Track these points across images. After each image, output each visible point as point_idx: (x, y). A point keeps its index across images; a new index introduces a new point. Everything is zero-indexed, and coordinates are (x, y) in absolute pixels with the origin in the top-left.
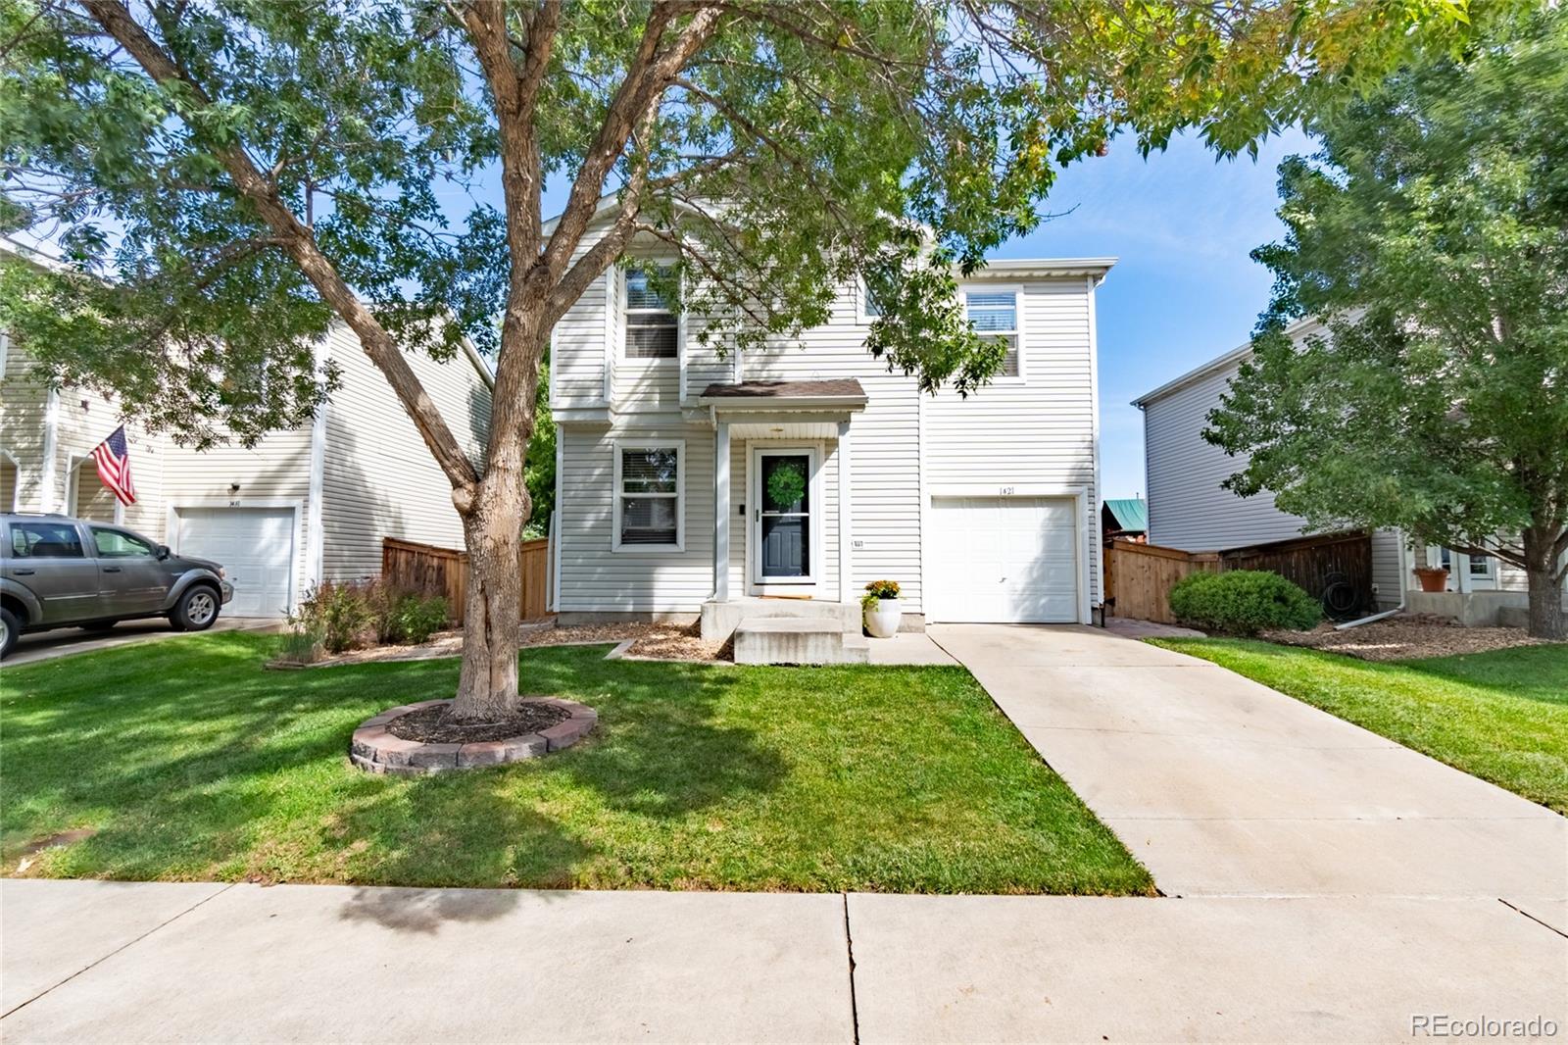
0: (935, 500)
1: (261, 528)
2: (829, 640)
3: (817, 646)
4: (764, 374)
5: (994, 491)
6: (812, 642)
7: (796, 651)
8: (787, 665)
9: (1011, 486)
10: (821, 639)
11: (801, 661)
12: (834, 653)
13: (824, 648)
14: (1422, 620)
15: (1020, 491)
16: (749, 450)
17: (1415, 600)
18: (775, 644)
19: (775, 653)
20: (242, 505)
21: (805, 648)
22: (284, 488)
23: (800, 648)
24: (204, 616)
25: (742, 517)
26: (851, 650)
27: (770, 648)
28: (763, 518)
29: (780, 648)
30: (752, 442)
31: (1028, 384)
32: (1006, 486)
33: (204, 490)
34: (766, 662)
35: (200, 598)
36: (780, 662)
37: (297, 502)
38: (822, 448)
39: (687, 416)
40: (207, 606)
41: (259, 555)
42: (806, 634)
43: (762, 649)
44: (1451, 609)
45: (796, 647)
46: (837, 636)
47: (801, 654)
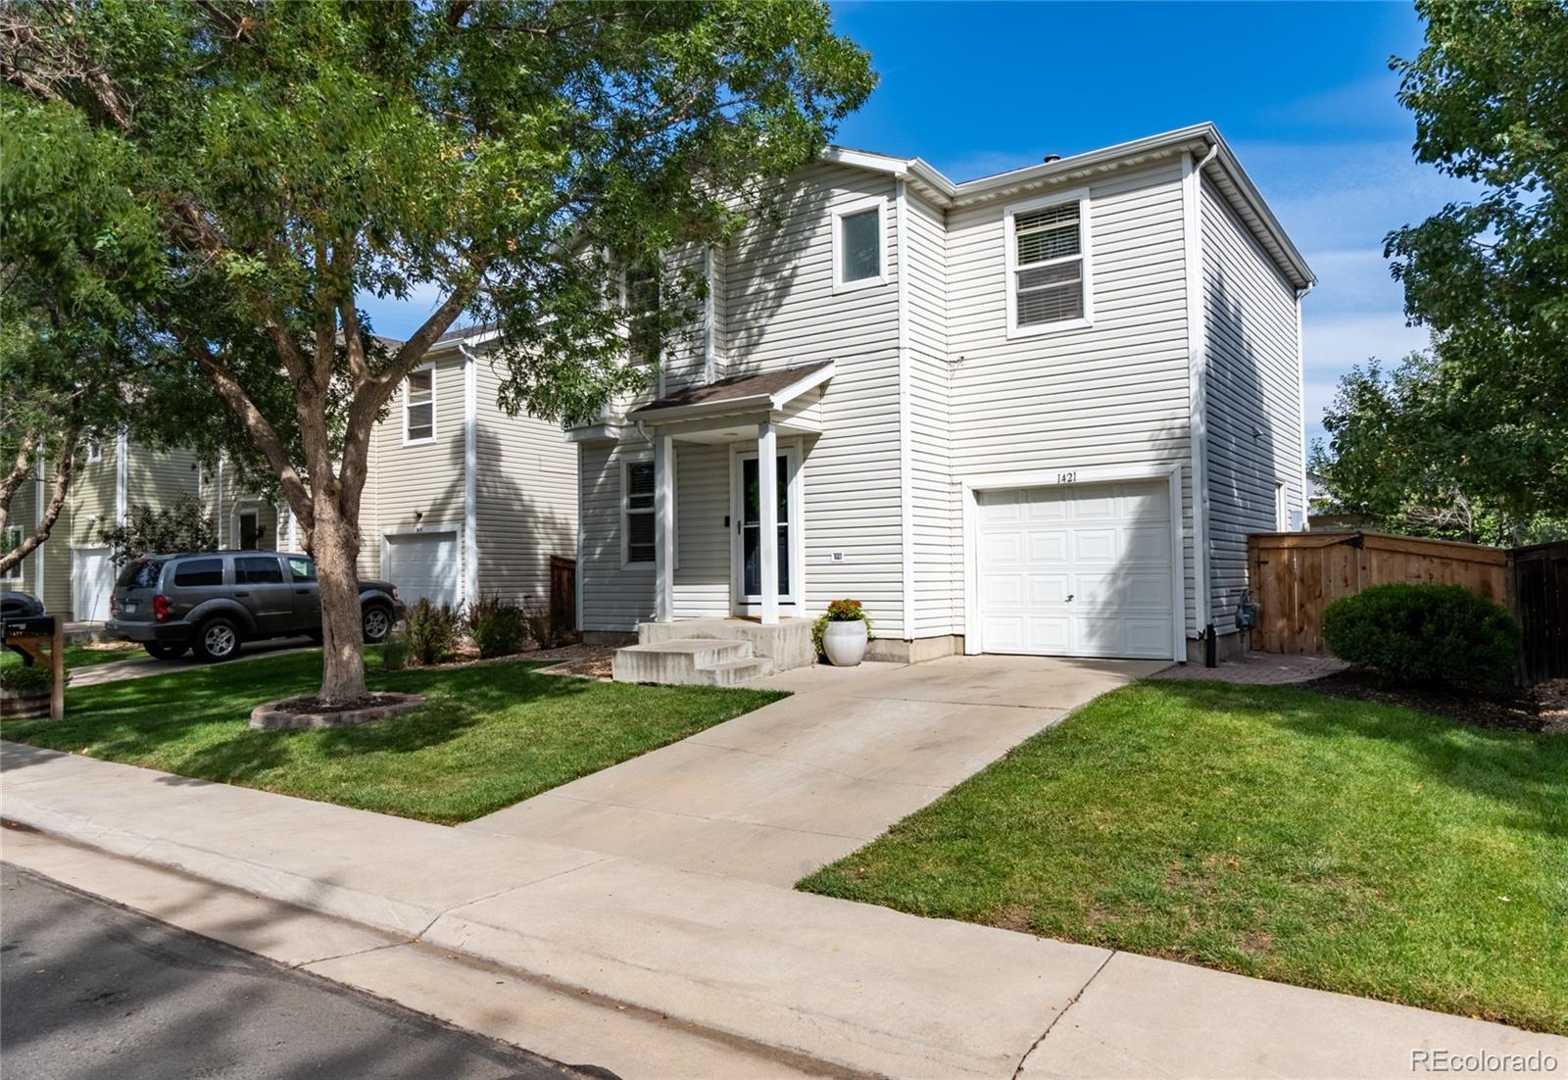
0: (978, 494)
1: (437, 551)
2: (684, 661)
3: (674, 667)
4: (743, 368)
5: (1050, 478)
6: (670, 663)
7: (658, 671)
8: (651, 684)
9: (1071, 470)
10: (677, 659)
11: (662, 681)
12: (688, 675)
13: (679, 670)
15: (1083, 476)
16: (732, 454)
18: (642, 663)
19: (642, 673)
20: (425, 531)
21: (665, 668)
22: (448, 514)
23: (661, 669)
24: (380, 631)
25: (727, 530)
26: (701, 671)
27: (638, 667)
28: (745, 529)
29: (645, 667)
30: (735, 445)
32: (1063, 472)
33: (398, 518)
34: (635, 680)
35: (376, 616)
36: (647, 681)
37: (457, 527)
38: (800, 447)
40: (382, 622)
41: (438, 577)
42: (665, 654)
43: (633, 668)
45: (658, 668)
46: (689, 656)
47: (661, 674)
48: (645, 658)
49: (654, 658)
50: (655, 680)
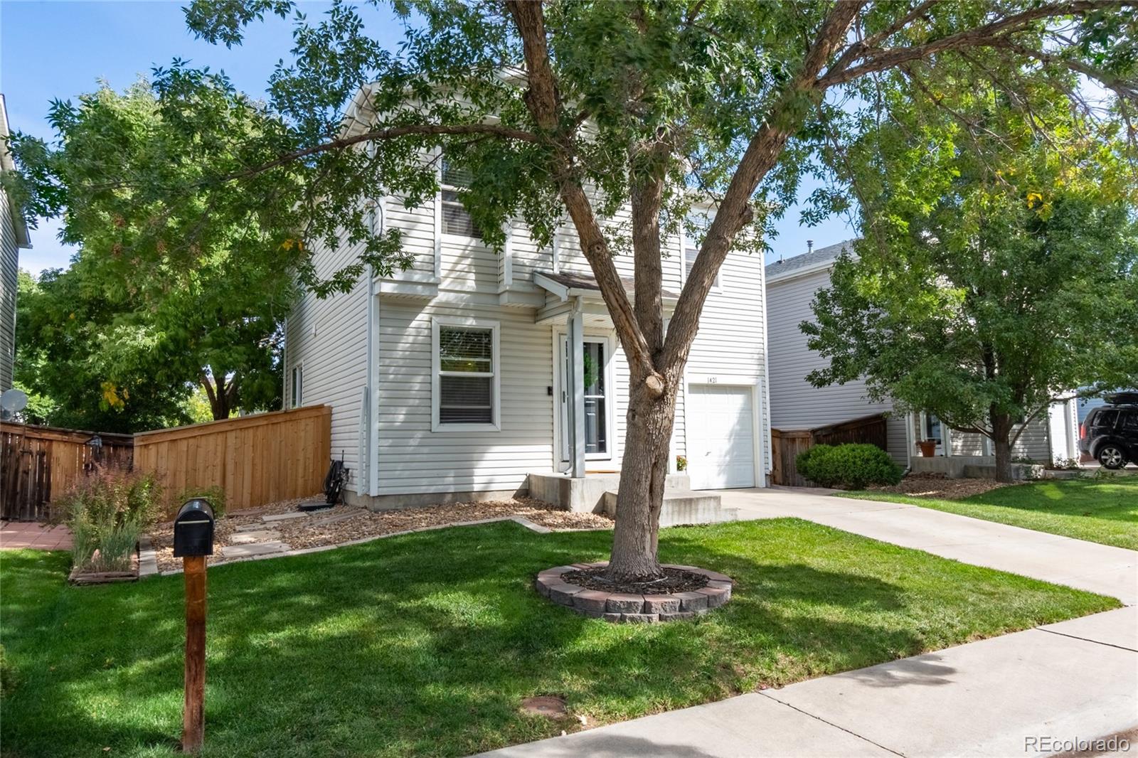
2: (713, 503)
3: (704, 509)
6: (701, 506)
7: (690, 514)
8: (684, 526)
11: (694, 522)
12: (716, 514)
13: (709, 510)
14: (927, 476)
15: (721, 380)
17: (918, 463)
18: (676, 509)
19: (676, 517)
21: (697, 510)
23: (693, 511)
25: (549, 398)
26: (726, 510)
27: (673, 513)
29: (679, 512)
31: (724, 294)
32: (711, 376)
34: (669, 524)
36: (680, 524)
38: (613, 338)
39: (505, 299)
42: (698, 499)
44: (942, 469)
45: (691, 511)
46: (718, 499)
47: (693, 517)
48: (680, 505)
49: (688, 503)
50: (687, 522)
